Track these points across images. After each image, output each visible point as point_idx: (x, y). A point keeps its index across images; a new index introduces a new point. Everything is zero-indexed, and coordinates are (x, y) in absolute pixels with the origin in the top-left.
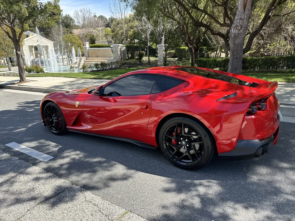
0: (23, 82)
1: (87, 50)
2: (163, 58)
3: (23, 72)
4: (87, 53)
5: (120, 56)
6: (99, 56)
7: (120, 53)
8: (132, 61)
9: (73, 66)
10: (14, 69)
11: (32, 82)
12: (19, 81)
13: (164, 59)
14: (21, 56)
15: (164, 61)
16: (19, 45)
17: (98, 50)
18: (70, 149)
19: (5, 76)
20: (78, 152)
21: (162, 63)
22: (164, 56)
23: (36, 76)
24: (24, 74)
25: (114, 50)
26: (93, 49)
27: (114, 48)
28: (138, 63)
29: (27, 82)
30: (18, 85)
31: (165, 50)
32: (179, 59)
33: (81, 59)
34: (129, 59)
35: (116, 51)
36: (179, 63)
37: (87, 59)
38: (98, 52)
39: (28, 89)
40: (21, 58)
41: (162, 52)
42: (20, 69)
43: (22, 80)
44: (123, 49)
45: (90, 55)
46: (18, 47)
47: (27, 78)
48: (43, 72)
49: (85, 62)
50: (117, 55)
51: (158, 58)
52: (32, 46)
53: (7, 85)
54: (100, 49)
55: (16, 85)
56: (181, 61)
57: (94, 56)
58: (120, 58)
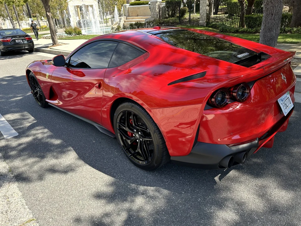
0: (55, 45)
1: (127, 8)
2: (205, 15)
3: (55, 35)
4: (127, 12)
5: (158, 14)
6: (139, 15)
7: (158, 11)
8: (171, 19)
9: (113, 27)
10: (60, 31)
11: (64, 46)
12: (52, 45)
13: (207, 16)
14: (51, 18)
15: (207, 19)
16: (48, 6)
17: (139, 8)
18: (41, 126)
19: (47, 39)
20: (46, 130)
21: (204, 22)
22: (207, 13)
23: (71, 38)
24: (56, 37)
25: (152, 7)
26: (133, 8)
27: (152, 5)
28: (178, 21)
29: (58, 45)
30: (50, 49)
31: (209, 5)
32: (229, 15)
33: (121, 19)
34: (169, 16)
35: (154, 8)
36: (227, 20)
37: (126, 19)
38: (138, 10)
39: (57, 52)
40: (51, 20)
41: (205, 8)
42: (52, 32)
43: (54, 43)
44: (162, 6)
45: (130, 14)
46: (48, 8)
47: (59, 41)
48: (81, 34)
49: (125, 22)
50: (154, 13)
51: (200, 15)
52: (78, 7)
53: (42, 48)
54: (141, 7)
55: (48, 49)
56: (231, 18)
57: (134, 15)
58: (158, 16)
